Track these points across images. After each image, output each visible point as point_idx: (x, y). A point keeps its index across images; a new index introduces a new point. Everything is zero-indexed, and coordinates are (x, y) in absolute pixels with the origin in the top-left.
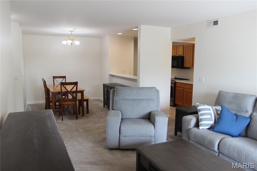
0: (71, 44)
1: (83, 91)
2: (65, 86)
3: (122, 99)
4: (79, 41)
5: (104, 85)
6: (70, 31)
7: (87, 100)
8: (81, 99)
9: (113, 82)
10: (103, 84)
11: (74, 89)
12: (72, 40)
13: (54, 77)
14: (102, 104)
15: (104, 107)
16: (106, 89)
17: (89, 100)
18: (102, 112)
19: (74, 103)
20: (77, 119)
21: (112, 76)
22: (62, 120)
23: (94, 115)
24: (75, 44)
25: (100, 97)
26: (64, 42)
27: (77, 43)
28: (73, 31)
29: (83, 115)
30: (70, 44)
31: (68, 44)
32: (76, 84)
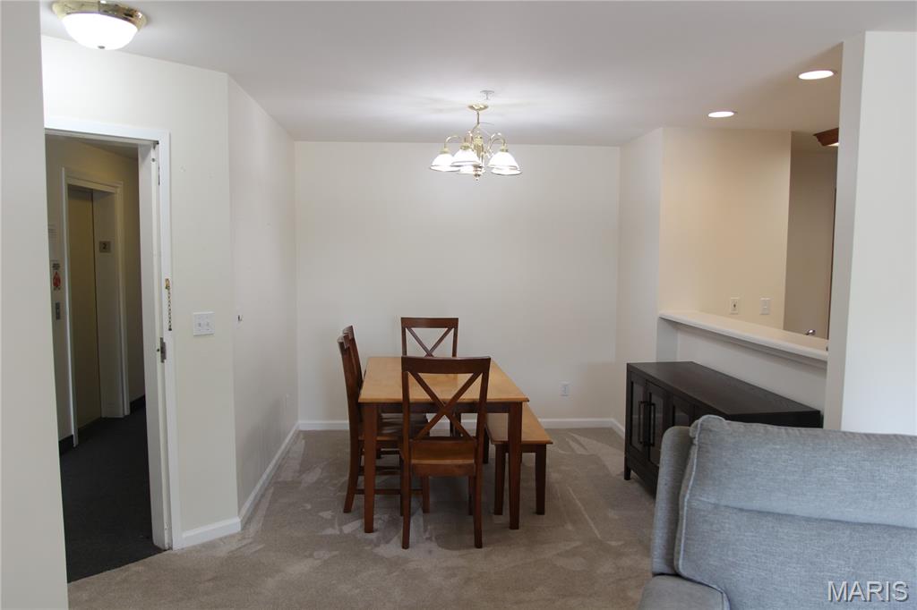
0: (472, 168)
1: (521, 403)
2: (422, 375)
3: (741, 510)
4: (512, 154)
5: (631, 370)
6: (472, 107)
7: (540, 449)
8: (506, 439)
9: (679, 359)
10: (628, 364)
11: (473, 393)
12: (479, 150)
13: (408, 324)
14: (615, 460)
15: (627, 477)
16: (638, 390)
17: (548, 445)
18: (612, 514)
19: (469, 465)
20: (479, 545)
21: (675, 325)
22: (406, 545)
23: (570, 527)
24: (495, 171)
25: (612, 420)
26: (443, 162)
27: (503, 162)
28: (486, 107)
29: (514, 524)
30: (469, 170)
31: (464, 170)
32: (480, 367)
